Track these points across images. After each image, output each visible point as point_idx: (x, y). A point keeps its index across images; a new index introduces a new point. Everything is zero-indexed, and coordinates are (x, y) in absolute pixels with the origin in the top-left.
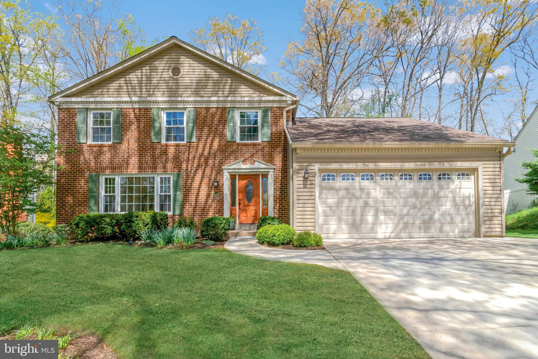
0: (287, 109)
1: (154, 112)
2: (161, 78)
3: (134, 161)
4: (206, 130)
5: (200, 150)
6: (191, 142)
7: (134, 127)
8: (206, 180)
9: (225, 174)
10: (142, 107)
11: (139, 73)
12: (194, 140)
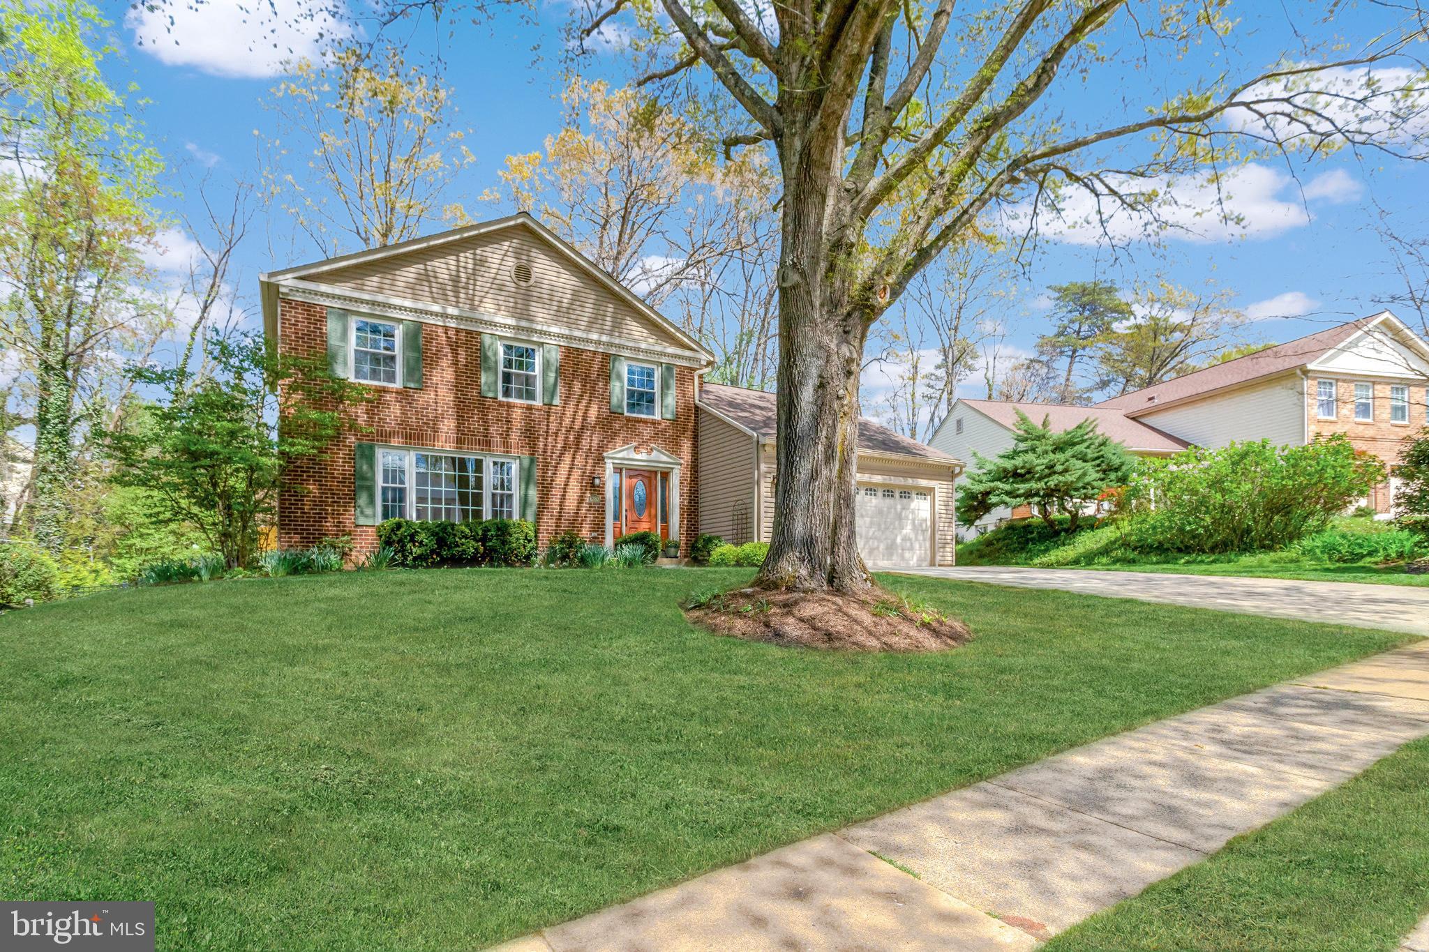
0: (700, 372)
1: (487, 340)
2: (495, 279)
3: (448, 426)
4: (577, 387)
5: (567, 421)
6: (551, 405)
7: (445, 363)
8: (576, 474)
9: (607, 465)
10: (462, 327)
11: (452, 260)
12: (557, 401)
